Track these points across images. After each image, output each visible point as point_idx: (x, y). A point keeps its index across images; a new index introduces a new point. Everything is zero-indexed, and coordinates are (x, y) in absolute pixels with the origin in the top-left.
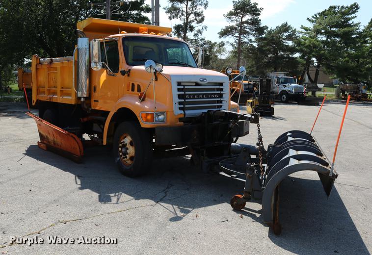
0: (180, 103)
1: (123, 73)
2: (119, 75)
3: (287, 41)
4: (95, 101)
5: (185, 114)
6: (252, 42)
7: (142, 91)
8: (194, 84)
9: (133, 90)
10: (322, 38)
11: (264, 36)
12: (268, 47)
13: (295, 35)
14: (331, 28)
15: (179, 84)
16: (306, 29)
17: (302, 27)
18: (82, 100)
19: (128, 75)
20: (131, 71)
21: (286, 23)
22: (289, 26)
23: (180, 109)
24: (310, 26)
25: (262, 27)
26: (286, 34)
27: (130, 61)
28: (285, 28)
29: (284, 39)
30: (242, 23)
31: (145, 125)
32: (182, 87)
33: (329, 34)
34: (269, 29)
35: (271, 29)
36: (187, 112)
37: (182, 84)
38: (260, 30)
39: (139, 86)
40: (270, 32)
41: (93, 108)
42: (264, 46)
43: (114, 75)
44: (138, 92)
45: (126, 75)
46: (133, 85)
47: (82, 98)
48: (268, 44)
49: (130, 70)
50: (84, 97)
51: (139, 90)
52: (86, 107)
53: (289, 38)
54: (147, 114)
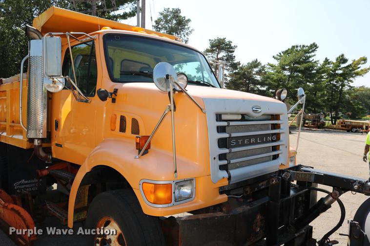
0: (222, 157)
1: (104, 96)
2: (96, 99)
3: (257, 76)
4: (57, 145)
5: (229, 178)
6: (227, 76)
7: (143, 133)
8: (240, 117)
9: (123, 129)
10: (287, 73)
11: (237, 71)
12: (241, 81)
13: (264, 70)
14: (294, 65)
15: (219, 117)
16: (272, 66)
17: (269, 64)
18: (36, 142)
19: (114, 101)
20: (118, 93)
21: (257, 60)
22: (259, 63)
23: (222, 168)
24: (276, 63)
25: (236, 63)
26: (256, 70)
27: (117, 75)
28: (255, 64)
29: (254, 74)
30: (218, 59)
31: (151, 209)
32: (225, 124)
33: (292, 70)
34: (241, 66)
35: (242, 66)
36: (234, 173)
37: (224, 117)
38: (234, 66)
39: (135, 122)
40: (241, 68)
41: (54, 156)
42: (237, 80)
43: (87, 101)
44: (133, 133)
45: (109, 100)
46: (123, 119)
47: (36, 140)
48: (240, 79)
49: (116, 91)
50: (38, 139)
51: (136, 130)
52: (42, 154)
53: (259, 73)
54: (157, 187)
